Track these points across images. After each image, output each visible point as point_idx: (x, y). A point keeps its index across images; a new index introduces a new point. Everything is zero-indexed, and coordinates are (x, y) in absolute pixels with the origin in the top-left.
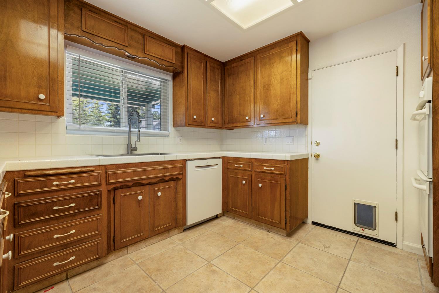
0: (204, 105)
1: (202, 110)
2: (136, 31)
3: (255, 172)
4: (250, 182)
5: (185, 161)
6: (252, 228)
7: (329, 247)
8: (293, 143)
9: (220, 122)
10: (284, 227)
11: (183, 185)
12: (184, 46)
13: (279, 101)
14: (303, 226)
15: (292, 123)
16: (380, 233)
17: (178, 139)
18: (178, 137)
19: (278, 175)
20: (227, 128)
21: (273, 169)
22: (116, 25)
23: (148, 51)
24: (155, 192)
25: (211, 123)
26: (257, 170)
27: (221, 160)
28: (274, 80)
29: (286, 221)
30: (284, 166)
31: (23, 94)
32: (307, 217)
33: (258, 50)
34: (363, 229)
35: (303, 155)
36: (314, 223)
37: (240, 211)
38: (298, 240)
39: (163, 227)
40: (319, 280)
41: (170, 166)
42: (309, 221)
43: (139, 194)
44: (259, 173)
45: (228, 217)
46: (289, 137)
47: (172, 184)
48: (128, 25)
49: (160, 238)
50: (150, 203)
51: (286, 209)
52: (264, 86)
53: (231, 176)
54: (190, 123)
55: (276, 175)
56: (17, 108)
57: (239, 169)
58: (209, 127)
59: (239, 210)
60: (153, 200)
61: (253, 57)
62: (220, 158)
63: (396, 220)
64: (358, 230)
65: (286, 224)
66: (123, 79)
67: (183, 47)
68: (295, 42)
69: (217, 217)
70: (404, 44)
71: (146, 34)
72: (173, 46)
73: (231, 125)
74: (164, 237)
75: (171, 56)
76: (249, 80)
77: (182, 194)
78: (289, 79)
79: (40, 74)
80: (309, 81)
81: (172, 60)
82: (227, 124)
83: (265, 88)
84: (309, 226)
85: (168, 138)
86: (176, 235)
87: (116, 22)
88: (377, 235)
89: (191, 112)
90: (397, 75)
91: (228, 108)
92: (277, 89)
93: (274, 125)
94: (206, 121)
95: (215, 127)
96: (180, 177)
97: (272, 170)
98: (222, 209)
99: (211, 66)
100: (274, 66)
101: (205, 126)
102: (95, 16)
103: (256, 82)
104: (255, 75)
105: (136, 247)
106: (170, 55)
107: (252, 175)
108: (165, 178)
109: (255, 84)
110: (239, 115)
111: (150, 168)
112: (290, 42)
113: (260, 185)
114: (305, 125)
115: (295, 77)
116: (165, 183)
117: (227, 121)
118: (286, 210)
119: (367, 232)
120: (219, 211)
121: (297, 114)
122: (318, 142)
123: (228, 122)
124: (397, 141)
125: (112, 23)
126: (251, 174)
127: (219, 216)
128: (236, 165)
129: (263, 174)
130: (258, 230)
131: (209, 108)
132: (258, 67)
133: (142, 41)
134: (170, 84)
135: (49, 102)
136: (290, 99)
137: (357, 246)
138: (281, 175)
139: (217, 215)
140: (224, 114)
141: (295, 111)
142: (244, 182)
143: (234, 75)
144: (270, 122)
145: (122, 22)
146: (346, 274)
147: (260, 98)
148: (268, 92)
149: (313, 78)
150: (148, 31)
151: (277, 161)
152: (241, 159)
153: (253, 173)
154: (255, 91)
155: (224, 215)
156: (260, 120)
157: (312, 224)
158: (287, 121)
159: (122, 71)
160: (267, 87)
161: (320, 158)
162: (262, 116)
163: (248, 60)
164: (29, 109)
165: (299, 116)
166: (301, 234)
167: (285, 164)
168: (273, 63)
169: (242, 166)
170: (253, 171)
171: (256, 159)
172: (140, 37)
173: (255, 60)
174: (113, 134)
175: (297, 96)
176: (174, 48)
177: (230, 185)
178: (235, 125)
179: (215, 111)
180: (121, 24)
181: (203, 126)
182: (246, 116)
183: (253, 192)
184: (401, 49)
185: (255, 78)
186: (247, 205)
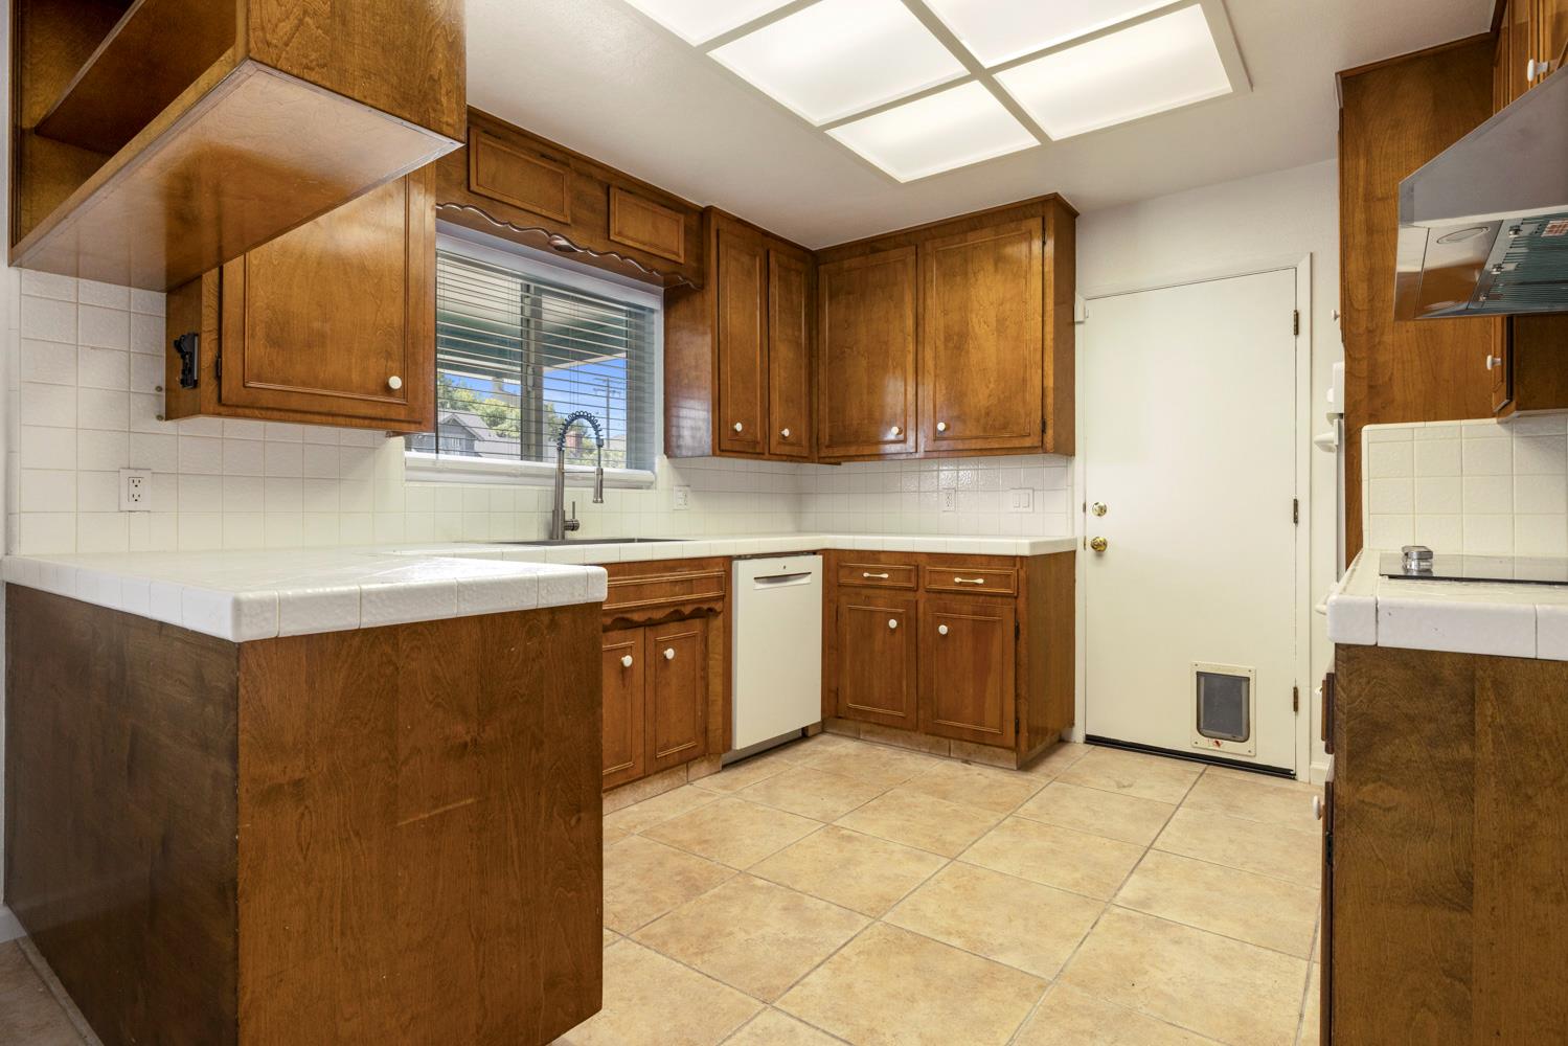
0: (762, 387)
1: (756, 404)
2: (590, 177)
3: (928, 591)
4: (910, 622)
5: (729, 560)
6: (918, 756)
7: (1130, 786)
8: (1031, 509)
9: (805, 442)
10: (1012, 743)
11: (724, 632)
12: (710, 209)
13: (992, 386)
14: (1060, 748)
15: (1030, 450)
16: (1259, 749)
17: (680, 494)
18: (679, 489)
19: (994, 599)
20: (827, 460)
21: (980, 581)
22: (543, 164)
23: (620, 234)
24: (661, 646)
25: (779, 443)
26: (934, 587)
27: (819, 558)
28: (979, 322)
29: (1017, 725)
30: (1013, 573)
31: (355, 377)
32: (1072, 724)
33: (929, 229)
34: (1217, 742)
35: (1062, 542)
36: (1091, 740)
37: (880, 710)
38: (1049, 776)
39: (676, 749)
40: (1105, 840)
41: (696, 574)
42: (1078, 734)
43: (625, 651)
44: (938, 595)
45: (837, 734)
46: (1021, 488)
47: (697, 626)
48: (571, 161)
49: (667, 782)
50: (648, 679)
51: (1019, 691)
52: (948, 339)
53: (850, 609)
54: (726, 445)
55: (988, 598)
56: (343, 415)
57: (875, 585)
58: (775, 457)
59: (876, 710)
60: (653, 669)
61: (914, 248)
62: (814, 553)
63: (1296, 708)
64: (1206, 746)
65: (1017, 732)
66: (532, 310)
67: (705, 215)
68: (1040, 220)
69: (804, 735)
70: (1311, 254)
71: (614, 183)
72: (680, 212)
73: (838, 452)
74: (675, 780)
75: (676, 243)
76: (901, 316)
77: (721, 657)
78: (1021, 322)
79: (388, 321)
80: (1078, 328)
81: (677, 254)
82: (827, 447)
83: (951, 345)
84: (1078, 746)
85: (650, 491)
86: (706, 779)
87: (543, 156)
88: (1252, 754)
89: (729, 412)
90: (1297, 332)
91: (830, 399)
92: (987, 349)
93: (979, 453)
94: (768, 435)
95: (791, 458)
96: (718, 606)
97: (977, 584)
98: (823, 711)
99: (779, 266)
100: (977, 280)
101: (763, 454)
102: (498, 146)
103: (922, 322)
104: (921, 301)
105: (614, 800)
106: (670, 239)
107: (917, 602)
108: (682, 609)
109: (920, 329)
110: (866, 421)
111: (651, 578)
112: (1026, 218)
113: (943, 629)
114: (1067, 454)
115: (1040, 319)
116: (682, 623)
117: (825, 439)
118: (1017, 696)
119: (1230, 750)
120: (814, 716)
121: (1044, 424)
122: (1102, 504)
123: (830, 440)
124: (1296, 503)
125: (536, 162)
126: (914, 600)
127: (810, 733)
128: (866, 575)
129: (951, 596)
130: (937, 761)
131: (775, 397)
132: (927, 280)
133: (602, 206)
134: (658, 321)
135: (405, 397)
136: (1024, 380)
137: (1200, 782)
138: (1005, 599)
139: (805, 730)
140: (815, 416)
141: (1040, 418)
142: (893, 623)
143: (849, 293)
144: (966, 447)
145: (558, 156)
146: (1167, 828)
147: (935, 372)
148: (960, 355)
149: (1087, 320)
150: (618, 174)
151: (991, 559)
152: (882, 557)
153: (921, 596)
154: (920, 348)
155: (823, 732)
156: (936, 439)
157: (1085, 743)
158: (1016, 443)
159: (528, 286)
160: (958, 341)
161: (1109, 550)
162: (941, 426)
163: (894, 254)
164: (365, 418)
165: (1050, 432)
166: (1057, 763)
167: (1015, 566)
168: (975, 273)
169: (885, 576)
170: (921, 591)
171: (930, 555)
172: (599, 193)
173: (919, 255)
174: (512, 479)
175: (1045, 373)
176: (682, 217)
177: (848, 637)
178: (852, 451)
179: (790, 405)
180: (555, 161)
181: (759, 455)
182: (890, 424)
183: (921, 653)
184: (1304, 266)
185: (920, 310)
186: (901, 691)
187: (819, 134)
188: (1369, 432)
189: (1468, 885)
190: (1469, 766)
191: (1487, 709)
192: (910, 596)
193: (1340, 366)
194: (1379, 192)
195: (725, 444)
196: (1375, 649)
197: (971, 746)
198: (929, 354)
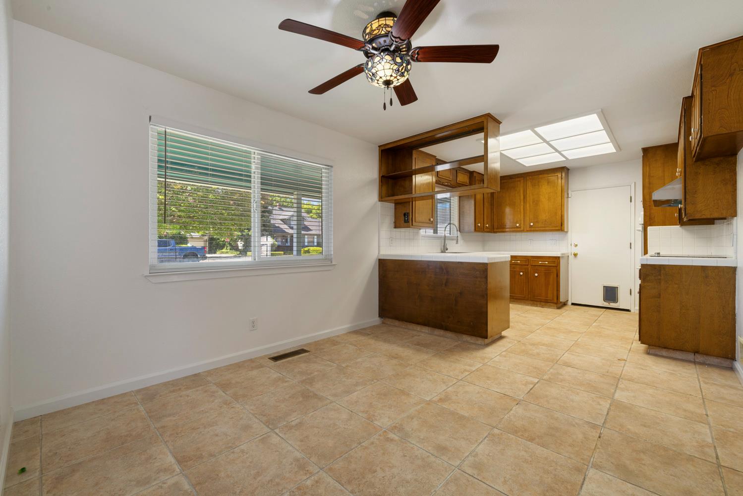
0: (483, 214)
1: (482, 218)
3: (531, 265)
4: (526, 273)
6: (529, 306)
8: (556, 245)
9: (491, 228)
10: (556, 302)
12: (473, 172)
13: (547, 214)
14: (565, 306)
15: (557, 230)
16: (621, 304)
19: (551, 267)
25: (486, 228)
26: (533, 264)
28: (543, 198)
30: (556, 261)
31: (426, 219)
32: (568, 300)
34: (609, 304)
35: (565, 253)
36: (573, 304)
38: (564, 310)
42: (569, 303)
44: (535, 266)
46: (552, 240)
52: (533, 202)
55: (549, 267)
57: (516, 264)
58: (485, 232)
59: (517, 295)
63: (631, 294)
64: (606, 304)
68: (561, 171)
70: (635, 183)
73: (500, 230)
75: (467, 181)
80: (569, 199)
82: (496, 229)
83: (534, 203)
84: (569, 306)
88: (619, 306)
89: (477, 221)
90: (631, 202)
92: (545, 205)
93: (542, 231)
94: (484, 226)
95: (488, 231)
97: (546, 264)
101: (483, 231)
103: (526, 197)
104: (525, 192)
109: (525, 199)
112: (557, 172)
113: (536, 275)
114: (566, 231)
115: (561, 198)
117: (496, 227)
118: (557, 290)
119: (613, 305)
121: (562, 224)
122: (576, 244)
124: (631, 244)
128: (513, 262)
129: (538, 267)
130: (534, 307)
131: (485, 216)
132: (527, 186)
133: (456, 175)
135: (432, 222)
136: (556, 213)
137: (605, 312)
138: (554, 267)
140: (493, 221)
141: (560, 222)
142: (521, 274)
144: (539, 229)
146: (600, 318)
147: (529, 211)
148: (537, 206)
149: (572, 197)
151: (549, 257)
152: (517, 257)
153: (529, 267)
154: (525, 204)
156: (530, 227)
157: (571, 305)
158: (553, 229)
160: (536, 203)
161: (579, 256)
162: (531, 224)
163: (517, 179)
165: (563, 226)
167: (556, 259)
169: (519, 262)
170: (529, 266)
171: (531, 257)
172: (455, 172)
173: (525, 180)
175: (562, 211)
178: (504, 230)
179: (488, 218)
182: (517, 223)
183: (530, 281)
184: (633, 185)
185: (525, 194)
186: (523, 290)
187: (514, 160)
188: (649, 228)
189: (660, 295)
190: (660, 279)
191: (662, 272)
192: (526, 267)
193: (643, 213)
194: (652, 175)
195: (477, 229)
196: (647, 264)
197: (543, 304)
198: (528, 205)
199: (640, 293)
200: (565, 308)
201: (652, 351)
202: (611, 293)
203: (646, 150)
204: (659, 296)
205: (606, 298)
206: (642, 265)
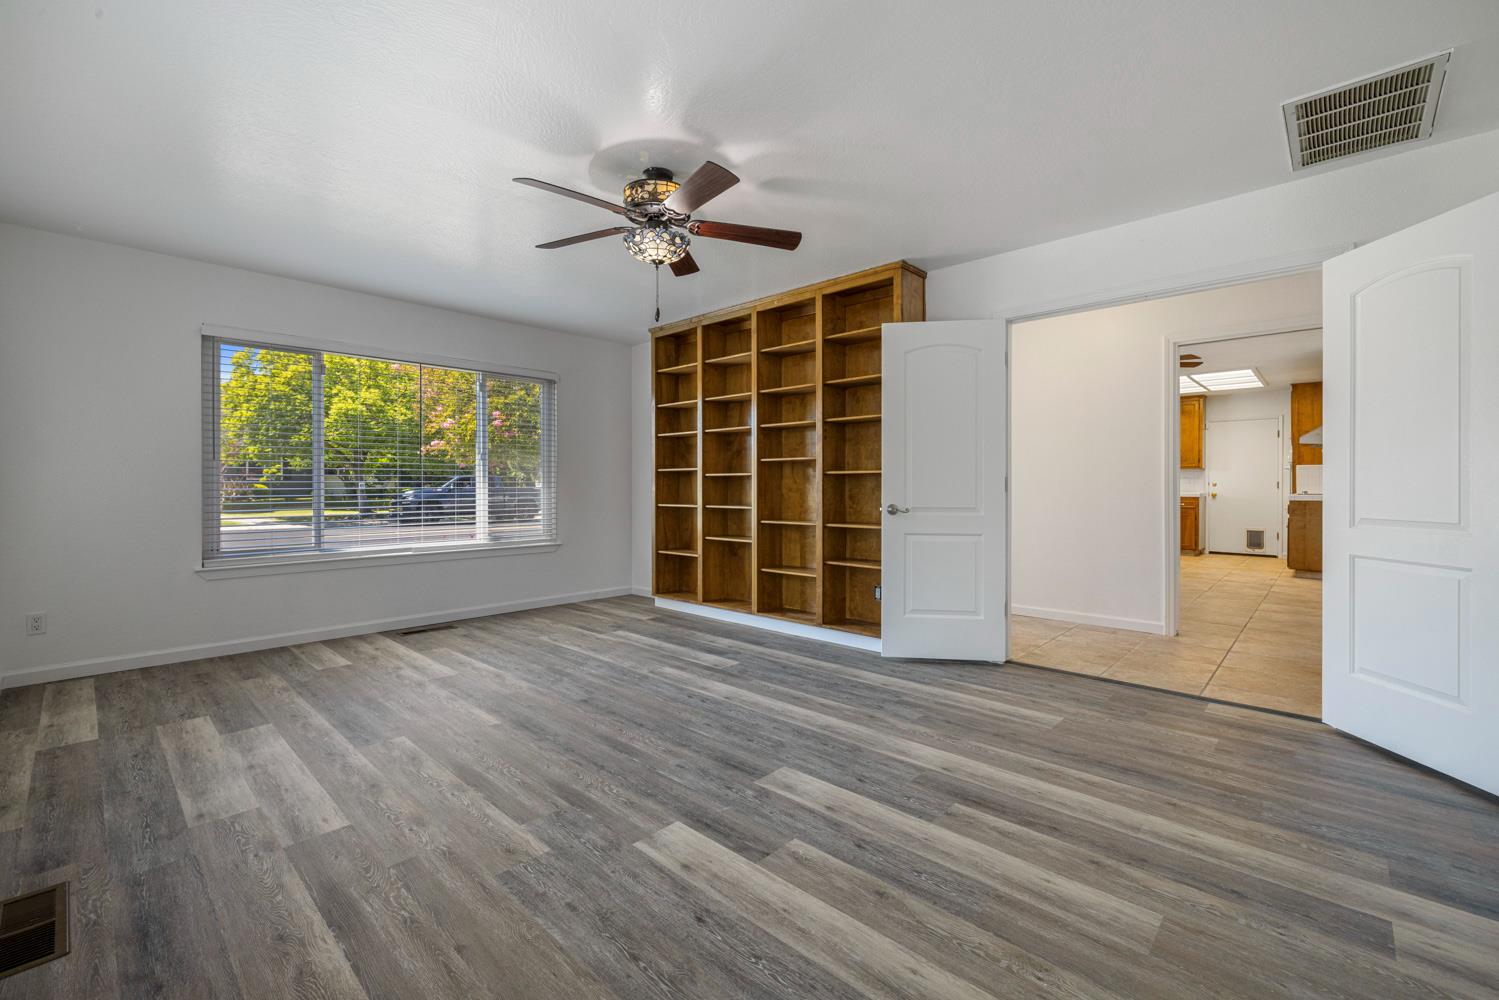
30: (1194, 501)
32: (1204, 548)
34: (1254, 550)
35: (1201, 493)
36: (1211, 553)
42: (1207, 551)
63: (1278, 539)
64: (1250, 551)
84: (1207, 554)
88: (1264, 552)
90: (1279, 436)
114: (1202, 469)
119: (1257, 551)
122: (1215, 483)
124: (1278, 483)
137: (1248, 561)
161: (1217, 496)
165: (1197, 463)
184: (1281, 419)
188: (1298, 467)
193: (1291, 451)
199: (1288, 527)
200: (1202, 557)
201: (1299, 575)
202: (1255, 539)
203: (1295, 386)
204: (1304, 527)
205: (1251, 544)
206: (1291, 502)
